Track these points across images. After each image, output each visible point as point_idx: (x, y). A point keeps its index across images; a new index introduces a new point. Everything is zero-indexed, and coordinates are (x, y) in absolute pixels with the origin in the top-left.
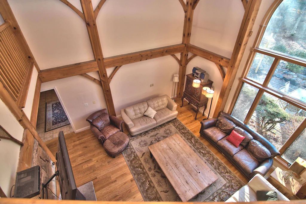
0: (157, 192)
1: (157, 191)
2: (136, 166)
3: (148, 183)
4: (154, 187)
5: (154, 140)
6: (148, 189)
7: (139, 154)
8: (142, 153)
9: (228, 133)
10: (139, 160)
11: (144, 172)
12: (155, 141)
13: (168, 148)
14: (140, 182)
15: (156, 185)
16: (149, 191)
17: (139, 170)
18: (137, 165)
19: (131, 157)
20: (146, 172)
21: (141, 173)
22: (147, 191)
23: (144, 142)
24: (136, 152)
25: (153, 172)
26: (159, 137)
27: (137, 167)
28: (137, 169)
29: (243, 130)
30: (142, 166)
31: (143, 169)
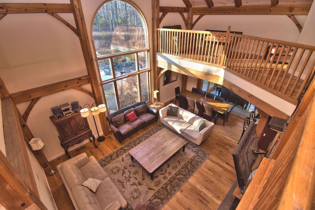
0: (182, 168)
1: (181, 168)
2: (166, 193)
3: (178, 177)
4: (179, 171)
5: (128, 183)
6: (182, 175)
7: (151, 193)
8: (149, 190)
10: (158, 191)
11: (169, 183)
12: (130, 181)
13: (147, 156)
14: (180, 183)
15: (177, 170)
16: (184, 173)
17: (169, 188)
18: (165, 191)
19: (157, 202)
20: (169, 180)
21: (172, 185)
22: (184, 176)
23: (133, 193)
24: (148, 198)
25: (167, 175)
26: (124, 178)
27: (167, 191)
28: (169, 190)
30: (164, 186)
31: (167, 184)
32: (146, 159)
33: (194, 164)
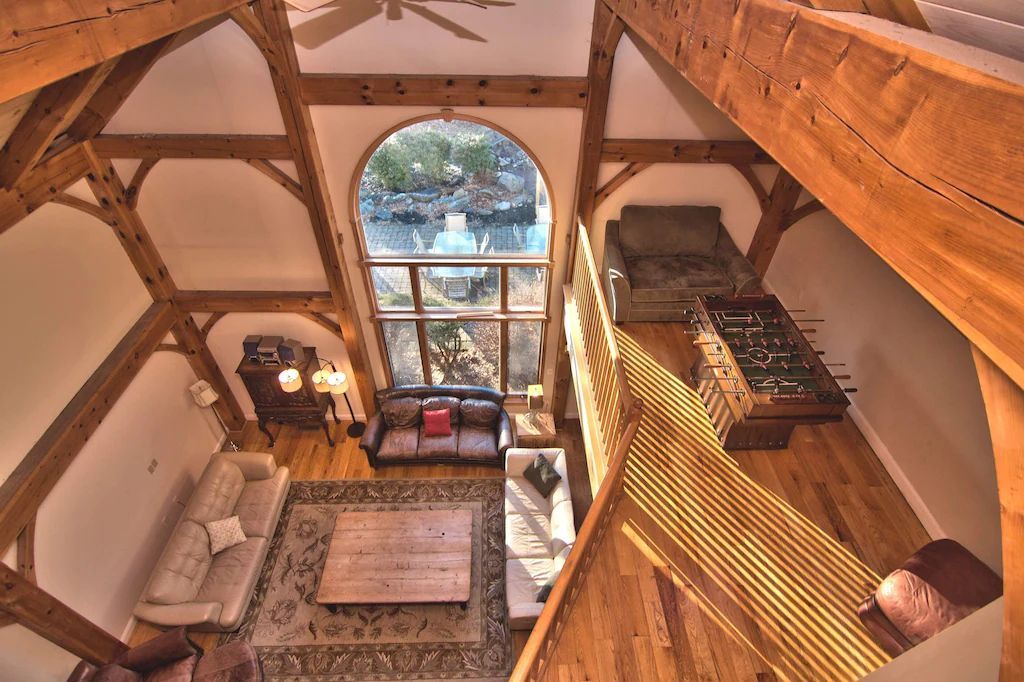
0: (413, 646)
1: (411, 645)
2: (324, 665)
3: (383, 657)
4: (399, 646)
5: (296, 577)
6: (394, 662)
7: (305, 639)
8: (307, 629)
9: (418, 422)
10: (316, 648)
11: (353, 652)
12: (301, 576)
13: (354, 557)
14: (367, 674)
15: (400, 640)
16: (401, 663)
17: (340, 660)
18: (327, 660)
19: (293, 666)
20: (358, 646)
21: (352, 661)
22: (395, 668)
23: (283, 606)
24: (290, 643)
25: (368, 630)
26: (301, 560)
27: (330, 664)
28: (335, 665)
29: (436, 399)
30: (337, 649)
31: (345, 648)
32: (346, 561)
33: (446, 662)
